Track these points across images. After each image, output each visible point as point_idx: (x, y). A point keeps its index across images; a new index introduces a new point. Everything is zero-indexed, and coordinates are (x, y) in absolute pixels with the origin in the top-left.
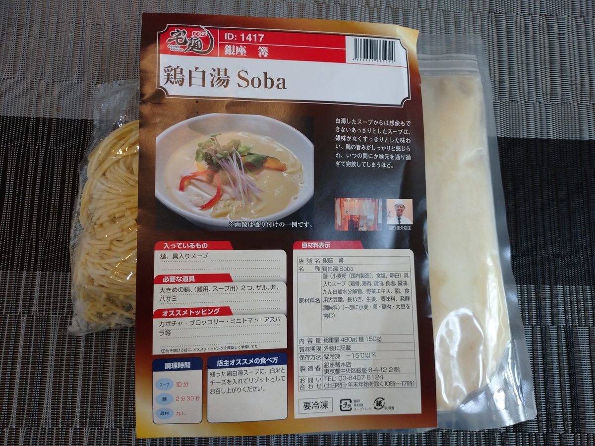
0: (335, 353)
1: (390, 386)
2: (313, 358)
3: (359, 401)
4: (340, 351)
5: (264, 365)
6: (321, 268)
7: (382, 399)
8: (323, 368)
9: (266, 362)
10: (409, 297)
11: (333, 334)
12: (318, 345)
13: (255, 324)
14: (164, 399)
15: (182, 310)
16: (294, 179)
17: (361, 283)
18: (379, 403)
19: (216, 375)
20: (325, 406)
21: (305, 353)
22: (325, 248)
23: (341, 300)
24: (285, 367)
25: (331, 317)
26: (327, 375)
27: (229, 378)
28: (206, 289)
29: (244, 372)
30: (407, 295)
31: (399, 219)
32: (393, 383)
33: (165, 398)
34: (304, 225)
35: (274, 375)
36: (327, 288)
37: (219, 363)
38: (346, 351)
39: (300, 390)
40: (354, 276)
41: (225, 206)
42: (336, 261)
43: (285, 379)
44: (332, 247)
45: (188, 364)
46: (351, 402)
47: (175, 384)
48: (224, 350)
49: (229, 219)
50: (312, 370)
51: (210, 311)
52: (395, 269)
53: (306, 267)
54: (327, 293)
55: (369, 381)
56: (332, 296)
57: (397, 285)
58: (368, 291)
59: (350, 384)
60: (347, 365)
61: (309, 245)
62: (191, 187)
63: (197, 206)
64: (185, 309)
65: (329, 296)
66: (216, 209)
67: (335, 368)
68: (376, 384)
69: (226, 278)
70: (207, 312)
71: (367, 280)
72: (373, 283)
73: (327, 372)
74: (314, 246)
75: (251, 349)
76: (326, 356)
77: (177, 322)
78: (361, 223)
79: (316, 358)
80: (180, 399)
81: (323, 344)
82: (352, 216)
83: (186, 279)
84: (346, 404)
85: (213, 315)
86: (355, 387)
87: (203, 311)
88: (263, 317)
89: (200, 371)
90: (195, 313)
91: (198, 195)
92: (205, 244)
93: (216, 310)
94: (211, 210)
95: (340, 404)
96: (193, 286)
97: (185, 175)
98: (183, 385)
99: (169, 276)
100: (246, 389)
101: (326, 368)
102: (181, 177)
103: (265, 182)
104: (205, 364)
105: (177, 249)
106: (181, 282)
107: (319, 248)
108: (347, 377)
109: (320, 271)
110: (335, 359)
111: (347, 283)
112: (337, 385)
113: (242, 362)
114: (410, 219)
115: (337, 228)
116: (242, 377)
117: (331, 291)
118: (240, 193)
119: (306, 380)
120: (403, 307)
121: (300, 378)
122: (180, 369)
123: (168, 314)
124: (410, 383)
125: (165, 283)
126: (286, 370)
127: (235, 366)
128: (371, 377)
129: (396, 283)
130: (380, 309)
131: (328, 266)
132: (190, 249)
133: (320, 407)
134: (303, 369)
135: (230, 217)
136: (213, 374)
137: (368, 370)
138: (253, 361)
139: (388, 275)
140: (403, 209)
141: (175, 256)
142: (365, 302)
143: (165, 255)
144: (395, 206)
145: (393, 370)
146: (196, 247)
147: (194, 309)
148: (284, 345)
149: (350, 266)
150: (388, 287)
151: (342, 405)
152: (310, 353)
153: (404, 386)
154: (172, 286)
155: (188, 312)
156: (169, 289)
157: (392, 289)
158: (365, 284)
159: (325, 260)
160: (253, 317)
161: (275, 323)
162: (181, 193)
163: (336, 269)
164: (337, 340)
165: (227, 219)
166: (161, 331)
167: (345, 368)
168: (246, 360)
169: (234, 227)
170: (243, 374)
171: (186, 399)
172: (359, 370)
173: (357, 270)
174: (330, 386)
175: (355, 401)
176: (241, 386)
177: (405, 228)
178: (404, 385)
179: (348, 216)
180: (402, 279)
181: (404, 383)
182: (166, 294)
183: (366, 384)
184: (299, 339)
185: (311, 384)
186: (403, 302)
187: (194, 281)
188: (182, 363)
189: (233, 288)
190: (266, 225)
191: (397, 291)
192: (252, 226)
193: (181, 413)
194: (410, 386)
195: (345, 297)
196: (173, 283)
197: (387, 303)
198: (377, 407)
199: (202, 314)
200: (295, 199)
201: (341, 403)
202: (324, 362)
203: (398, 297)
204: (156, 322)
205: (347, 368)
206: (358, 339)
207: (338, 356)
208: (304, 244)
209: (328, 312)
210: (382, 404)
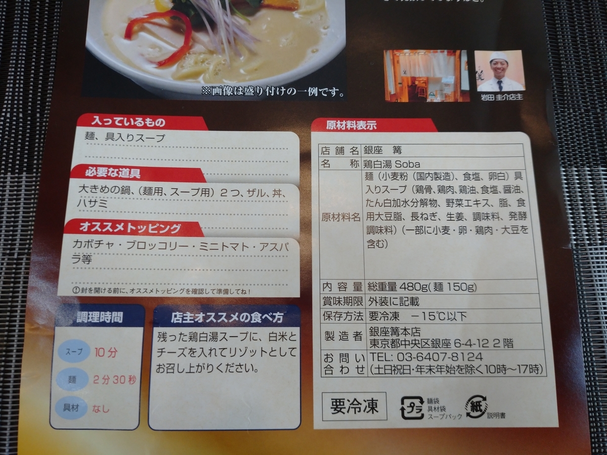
0: (389, 309)
1: (496, 374)
2: (349, 318)
3: (437, 401)
4: (398, 306)
5: (256, 325)
6: (361, 164)
7: (481, 399)
8: (366, 336)
9: (262, 320)
10: (525, 214)
11: (386, 276)
12: (358, 294)
13: (242, 253)
14: (72, 379)
15: (115, 223)
16: (312, 22)
17: (435, 189)
18: (476, 407)
19: (169, 339)
20: (373, 409)
21: (334, 308)
22: (368, 131)
23: (398, 217)
24: (296, 330)
25: (381, 245)
26: (376, 350)
27: (192, 345)
28: (159, 191)
29: (220, 336)
30: (522, 209)
31: (500, 83)
32: (502, 369)
33: (74, 377)
34: (329, 94)
35: (276, 345)
36: (373, 197)
37: (176, 316)
38: (411, 306)
39: (323, 375)
40: (421, 177)
41: (196, 63)
42: (388, 152)
43: (297, 352)
44: (380, 129)
45: (118, 316)
46: (422, 402)
47: (93, 351)
48: (185, 295)
49: (202, 82)
50: (347, 340)
51: (163, 228)
52: (497, 166)
53: (335, 161)
54: (372, 204)
55: (455, 364)
56: (383, 210)
57: (502, 191)
58: (449, 202)
59: (420, 369)
60: (413, 334)
61: (339, 126)
62: (142, 34)
63: (151, 62)
64: (119, 222)
65: (376, 210)
66: (182, 67)
67: (390, 338)
68: (470, 369)
69: (194, 175)
70: (159, 229)
71: (446, 183)
72: (457, 189)
73: (374, 343)
74: (349, 127)
75: (235, 295)
76: (373, 315)
77: (105, 242)
78: (431, 89)
79: (354, 317)
80: (101, 381)
81: (366, 294)
82: (414, 79)
83: (124, 173)
84: (412, 406)
85: (168, 234)
86: (428, 374)
87: (151, 227)
88: (257, 242)
89: (140, 330)
90: (137, 230)
91: (154, 46)
92: (160, 120)
93: (175, 226)
94: (174, 68)
95: (401, 406)
96: (136, 186)
97: (134, 17)
98: (107, 354)
99: (96, 166)
100: (223, 368)
101: (373, 338)
102: (129, 19)
103: (264, 27)
104: (149, 317)
105: (113, 125)
106: (116, 178)
107: (357, 131)
108: (414, 355)
109: (358, 168)
110: (389, 321)
111: (409, 188)
112: (395, 369)
113: (217, 317)
114: (519, 81)
115: (388, 98)
116: (217, 345)
117: (381, 201)
118: (222, 43)
119: (336, 358)
120: (515, 230)
121: (324, 353)
122: (103, 324)
123: (90, 227)
124: (534, 369)
125: (88, 177)
126: (297, 337)
127: (203, 325)
128: (460, 356)
129: (500, 189)
130: (471, 235)
131: (373, 160)
132: (135, 127)
133: (362, 409)
134: (329, 336)
135: (204, 79)
136: (163, 337)
137: (452, 342)
138: (238, 317)
139: (484, 175)
140: (505, 66)
141: (110, 137)
142: (444, 222)
143: (93, 134)
144: (491, 62)
145: (501, 344)
146: (145, 125)
147: (135, 223)
148: (294, 291)
149: (414, 160)
150: (486, 196)
151: (405, 406)
152: (343, 309)
153: (522, 374)
154: (100, 183)
155: (125, 227)
156: (95, 187)
157: (494, 199)
158: (442, 190)
159: (368, 150)
160: (240, 241)
161: (278, 253)
162: (126, 42)
163: (388, 164)
164: (392, 287)
165: (199, 82)
166: (76, 256)
167: (409, 338)
168: (225, 314)
169: (210, 94)
170: (219, 339)
171: (111, 381)
172: (436, 343)
173: (427, 166)
174: (382, 371)
175: (430, 401)
176: (214, 361)
177: (512, 98)
178: (522, 371)
179: (407, 78)
180: (512, 182)
181: (523, 368)
182: (88, 196)
183: (449, 369)
184: (322, 282)
185: (344, 364)
186: (514, 222)
187: (138, 177)
188: (108, 313)
189: (205, 192)
190: (264, 91)
191: (504, 203)
192: (241, 93)
193: (101, 409)
194: (534, 374)
195: (406, 212)
196: (102, 178)
197: (484, 223)
198: (472, 414)
199: (150, 231)
200: (313, 52)
201: (403, 403)
202: (369, 326)
203: (504, 213)
204: (68, 239)
205: (413, 338)
206: (432, 287)
207: (396, 316)
208: (331, 124)
209: (375, 237)
210: (483, 408)
